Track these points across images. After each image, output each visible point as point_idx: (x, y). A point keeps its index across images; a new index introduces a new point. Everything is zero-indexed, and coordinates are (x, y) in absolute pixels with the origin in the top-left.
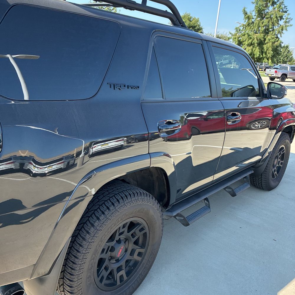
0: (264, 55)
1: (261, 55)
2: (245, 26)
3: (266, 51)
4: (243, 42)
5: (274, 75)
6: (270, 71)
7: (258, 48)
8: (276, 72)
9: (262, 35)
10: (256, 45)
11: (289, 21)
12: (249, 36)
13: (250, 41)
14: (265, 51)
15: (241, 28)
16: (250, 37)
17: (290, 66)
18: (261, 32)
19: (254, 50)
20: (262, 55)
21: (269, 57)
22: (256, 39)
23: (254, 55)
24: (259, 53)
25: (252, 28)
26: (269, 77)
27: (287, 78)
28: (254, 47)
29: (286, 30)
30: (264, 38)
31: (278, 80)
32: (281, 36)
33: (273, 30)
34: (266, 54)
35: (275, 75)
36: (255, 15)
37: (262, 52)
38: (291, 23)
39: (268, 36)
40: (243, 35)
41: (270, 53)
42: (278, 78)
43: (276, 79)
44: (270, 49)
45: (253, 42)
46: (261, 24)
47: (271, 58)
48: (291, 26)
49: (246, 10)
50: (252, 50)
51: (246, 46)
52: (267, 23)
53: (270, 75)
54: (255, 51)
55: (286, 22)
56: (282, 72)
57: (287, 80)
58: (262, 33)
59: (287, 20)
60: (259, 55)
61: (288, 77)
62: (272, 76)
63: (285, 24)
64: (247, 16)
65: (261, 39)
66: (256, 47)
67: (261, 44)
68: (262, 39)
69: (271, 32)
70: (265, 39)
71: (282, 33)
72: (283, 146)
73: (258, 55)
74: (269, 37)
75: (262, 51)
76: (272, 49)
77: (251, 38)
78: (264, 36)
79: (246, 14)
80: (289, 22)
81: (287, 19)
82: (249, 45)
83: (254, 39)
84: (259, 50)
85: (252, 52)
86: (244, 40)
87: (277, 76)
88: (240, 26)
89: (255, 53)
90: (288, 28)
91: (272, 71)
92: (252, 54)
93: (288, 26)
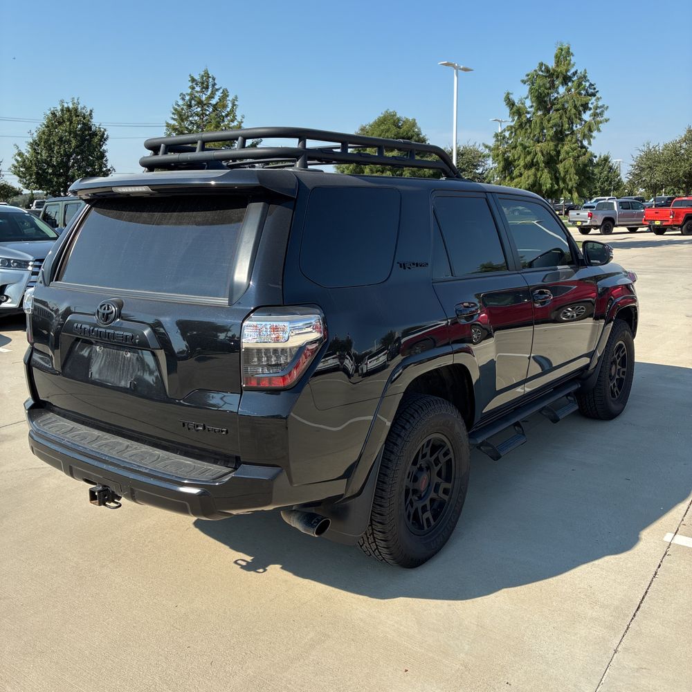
0: (562, 185)
1: (556, 186)
2: (513, 130)
3: (565, 176)
4: (515, 161)
5: (586, 222)
6: (578, 214)
7: (546, 171)
8: (590, 215)
9: (552, 144)
10: (542, 165)
11: (603, 111)
12: (525, 148)
13: (529, 158)
14: (562, 175)
15: (507, 134)
16: (528, 151)
17: (617, 202)
18: (549, 138)
19: (538, 176)
20: (558, 185)
21: (572, 188)
22: (540, 154)
23: (540, 185)
24: (550, 182)
25: (529, 131)
26: (578, 227)
27: (616, 226)
28: (538, 170)
29: (599, 130)
30: (555, 150)
31: (598, 231)
32: (590, 144)
33: (573, 133)
34: (564, 181)
35: (589, 221)
36: (532, 106)
37: (556, 178)
38: (606, 115)
39: (563, 145)
40: (513, 148)
41: (573, 179)
42: (596, 227)
43: (593, 231)
44: (572, 170)
45: (535, 160)
46: (545, 123)
47: (576, 188)
48: (607, 121)
49: (511, 96)
50: (535, 175)
51: (522, 170)
52: (557, 120)
53: (579, 224)
54: (541, 176)
55: (595, 115)
56: (603, 215)
57: (615, 230)
58: (551, 140)
59: (598, 111)
60: (551, 184)
61: (617, 223)
62: (584, 224)
63: (594, 119)
64: (515, 108)
65: (551, 152)
66: (542, 170)
67: (552, 161)
68: (553, 153)
69: (569, 138)
70: (558, 153)
71: (591, 136)
72: (621, 342)
73: (549, 186)
74: (566, 148)
75: (555, 176)
76: (577, 170)
77: (529, 153)
78: (556, 146)
79: (513, 104)
80: (601, 114)
81: (597, 108)
82: (528, 166)
83: (536, 154)
84: (549, 176)
85: (536, 181)
86: (516, 157)
87: (594, 224)
88: (504, 130)
89: (542, 181)
90: (601, 126)
91: (581, 214)
92: (537, 184)
93: (601, 122)
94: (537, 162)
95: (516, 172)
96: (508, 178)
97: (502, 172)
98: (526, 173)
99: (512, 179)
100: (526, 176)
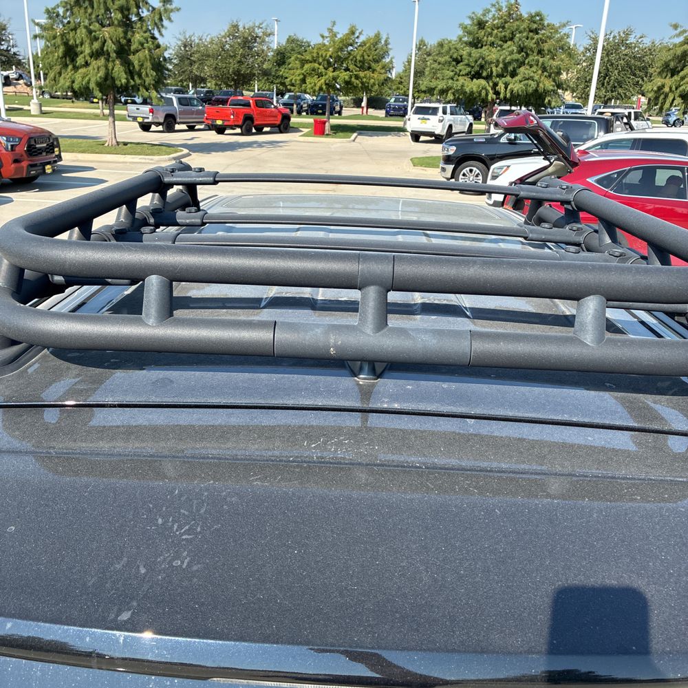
0: (138, 81)
1: (131, 81)
2: (69, 7)
3: (140, 70)
4: (77, 46)
5: (148, 118)
6: (138, 109)
7: (117, 62)
8: (151, 111)
9: (120, 30)
10: (113, 55)
12: (90, 32)
13: (96, 45)
14: (137, 68)
15: (61, 11)
16: (95, 36)
17: (176, 97)
18: (116, 22)
19: (110, 68)
20: (133, 79)
21: (149, 84)
22: (109, 42)
23: (113, 79)
24: (125, 76)
25: (89, 10)
26: (139, 123)
27: (178, 124)
28: (107, 60)
29: (170, 19)
30: (125, 38)
31: (160, 128)
32: (161, 35)
33: (141, 19)
34: (140, 76)
35: (151, 117)
37: (131, 73)
39: (134, 32)
40: (72, 30)
41: (150, 76)
42: (158, 124)
43: (153, 128)
44: (148, 64)
45: (105, 49)
46: (110, 3)
47: (153, 85)
48: (178, 10)
50: (106, 67)
51: (88, 58)
53: (140, 120)
54: (113, 69)
55: (164, 1)
56: (164, 111)
57: (177, 127)
58: (119, 25)
60: (127, 79)
61: (178, 120)
62: (146, 120)
63: (164, 6)
65: (121, 40)
66: (113, 61)
67: (123, 52)
68: (124, 42)
69: (139, 25)
70: (129, 41)
71: (162, 26)
73: (124, 81)
74: (137, 36)
75: (129, 70)
76: (152, 64)
77: (96, 39)
78: (125, 33)
80: (170, 1)
82: (96, 55)
83: (105, 41)
84: (122, 69)
85: (108, 73)
86: (77, 42)
87: (156, 121)
88: (58, 6)
89: (115, 75)
90: (173, 15)
91: (141, 108)
92: (110, 77)
93: (172, 11)
94: (107, 50)
95: (80, 60)
96: (70, 67)
97: (62, 58)
98: (95, 63)
99: (76, 68)
100: (96, 67)
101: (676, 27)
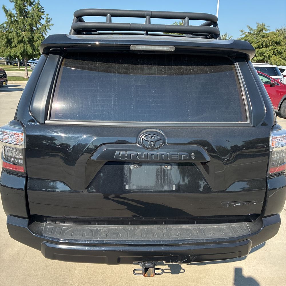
0: (37, 53)
1: (34, 52)
2: (8, 24)
4: (12, 39)
6: (35, 66)
7: (28, 45)
9: (29, 33)
11: (50, 21)
12: (17, 33)
13: (20, 38)
14: (36, 48)
16: (19, 35)
18: (28, 30)
19: (26, 48)
20: (35, 52)
24: (32, 50)
25: (17, 25)
28: (24, 44)
29: (49, 29)
30: (31, 36)
32: (46, 34)
33: (38, 29)
34: (38, 50)
36: (16, 14)
38: (51, 22)
39: (35, 34)
40: (10, 33)
45: (24, 40)
46: (25, 22)
48: (53, 25)
49: (5, 7)
50: (24, 47)
51: (16, 44)
52: (30, 22)
54: (27, 48)
55: (47, 22)
59: (48, 20)
60: (32, 52)
63: (47, 23)
64: (8, 13)
66: (27, 45)
67: (31, 41)
69: (37, 31)
70: (33, 37)
71: (46, 31)
73: (31, 52)
75: (33, 48)
77: (20, 36)
78: (31, 34)
79: (7, 11)
80: (49, 22)
81: (47, 19)
82: (20, 42)
83: (24, 37)
84: (30, 48)
85: (25, 49)
86: (12, 37)
88: (4, 24)
89: (28, 50)
90: (51, 27)
92: (25, 51)
93: (50, 25)
94: (24, 41)
95: (13, 45)
96: (9, 47)
97: (5, 44)
98: (19, 46)
99: (11, 48)
100: (20, 47)
101: (242, 31)
